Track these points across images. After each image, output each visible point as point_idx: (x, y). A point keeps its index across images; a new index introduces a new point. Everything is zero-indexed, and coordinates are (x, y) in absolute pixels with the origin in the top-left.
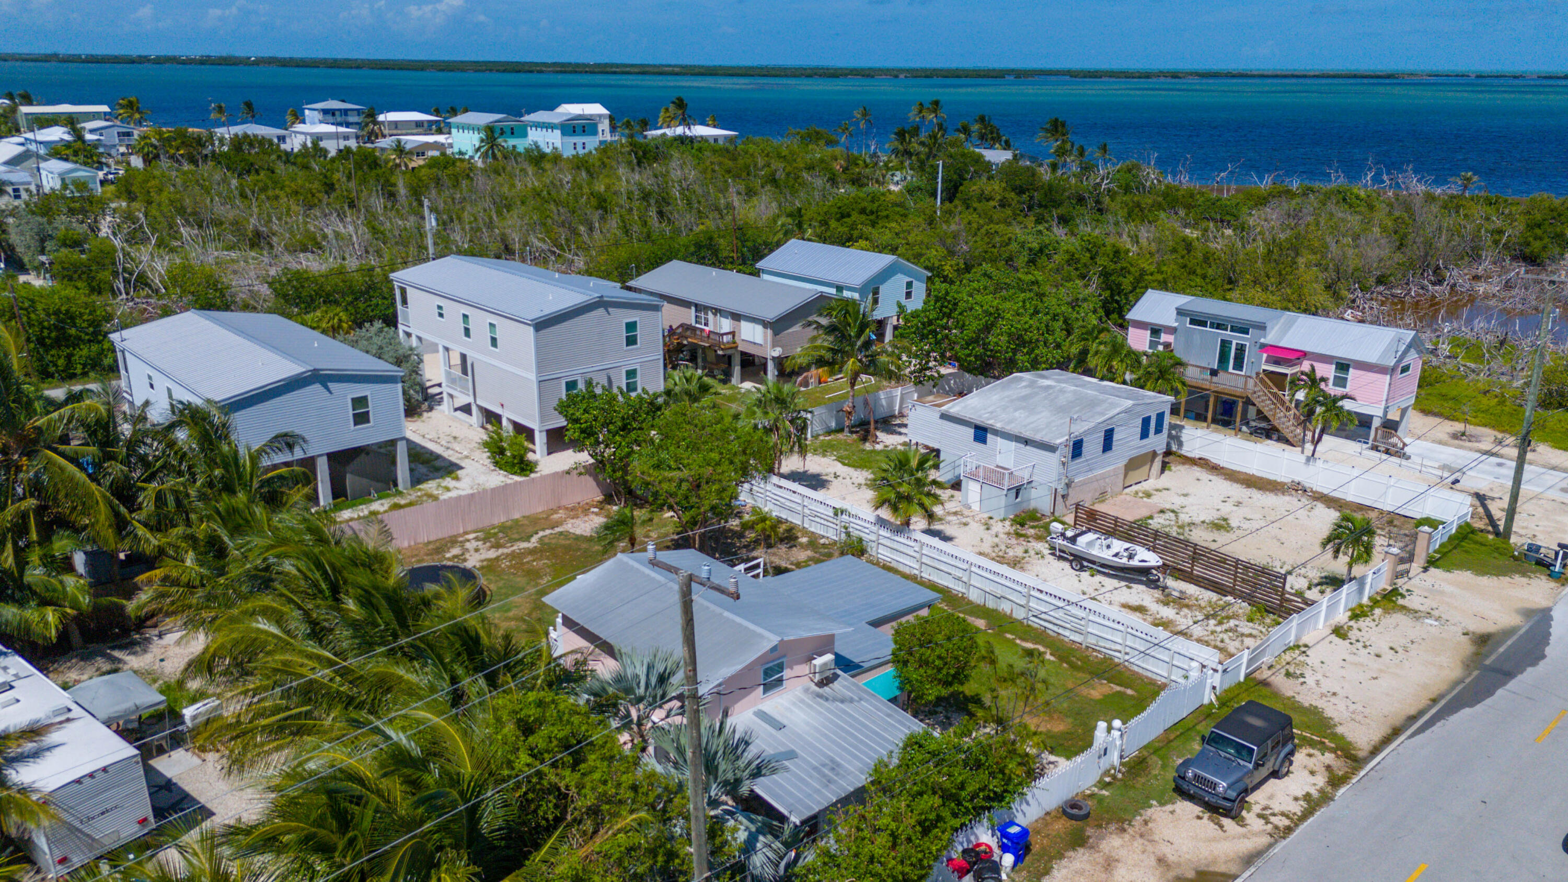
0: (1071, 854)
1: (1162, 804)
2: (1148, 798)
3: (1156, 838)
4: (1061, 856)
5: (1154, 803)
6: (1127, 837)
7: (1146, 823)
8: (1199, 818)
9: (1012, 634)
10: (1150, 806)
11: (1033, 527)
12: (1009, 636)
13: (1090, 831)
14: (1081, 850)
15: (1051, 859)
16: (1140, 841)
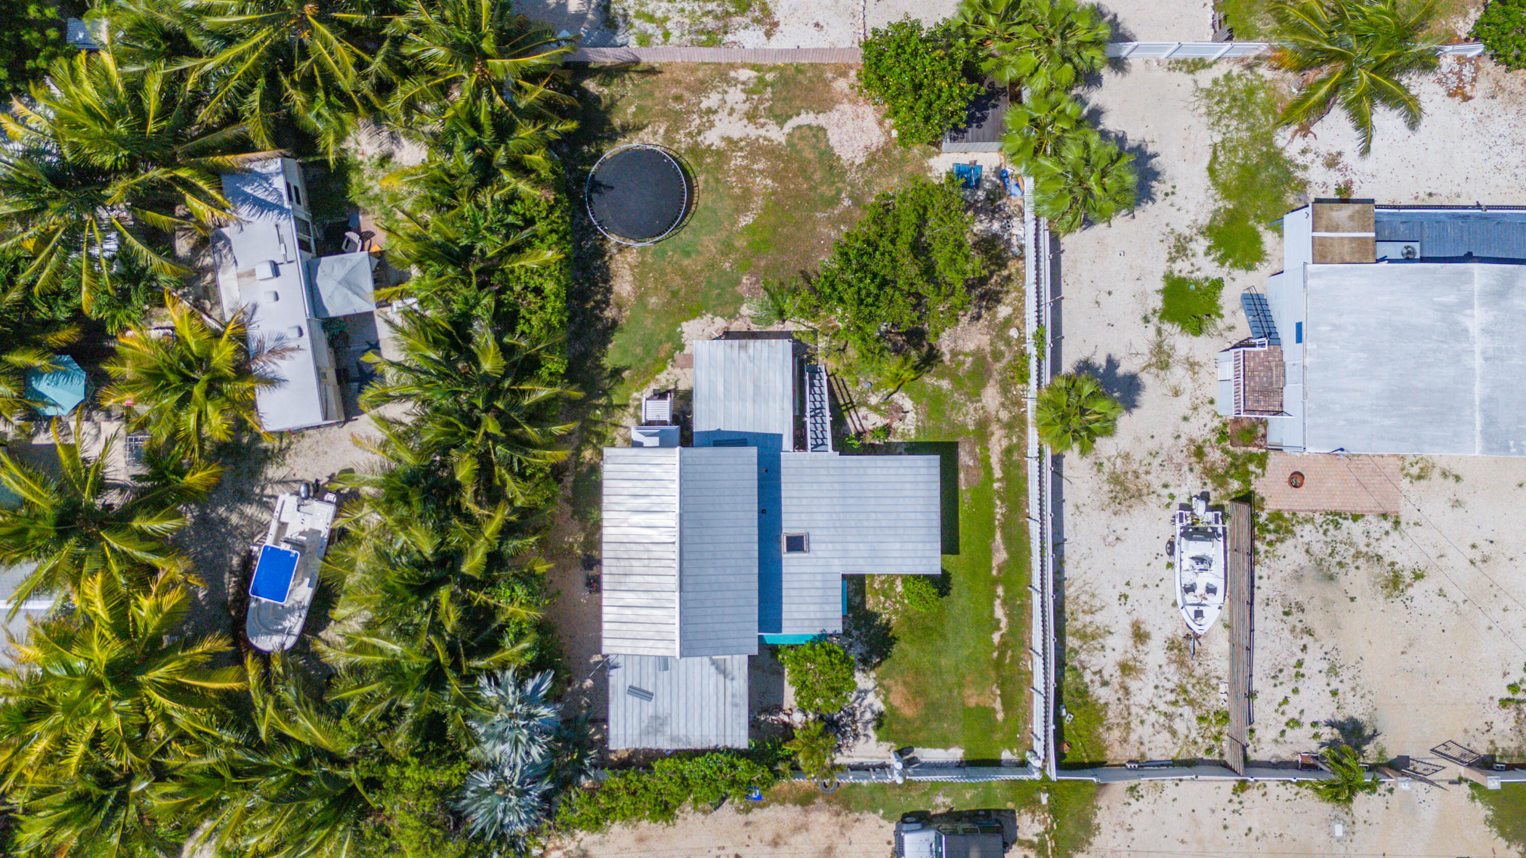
0: (790, 806)
1: (884, 817)
2: (883, 806)
3: (848, 834)
4: (782, 803)
5: (881, 812)
6: (834, 819)
7: (858, 820)
8: (889, 843)
9: (1006, 591)
10: (875, 812)
11: (1225, 451)
12: (1000, 591)
13: (819, 801)
14: (798, 808)
15: (776, 800)
16: (837, 829)
